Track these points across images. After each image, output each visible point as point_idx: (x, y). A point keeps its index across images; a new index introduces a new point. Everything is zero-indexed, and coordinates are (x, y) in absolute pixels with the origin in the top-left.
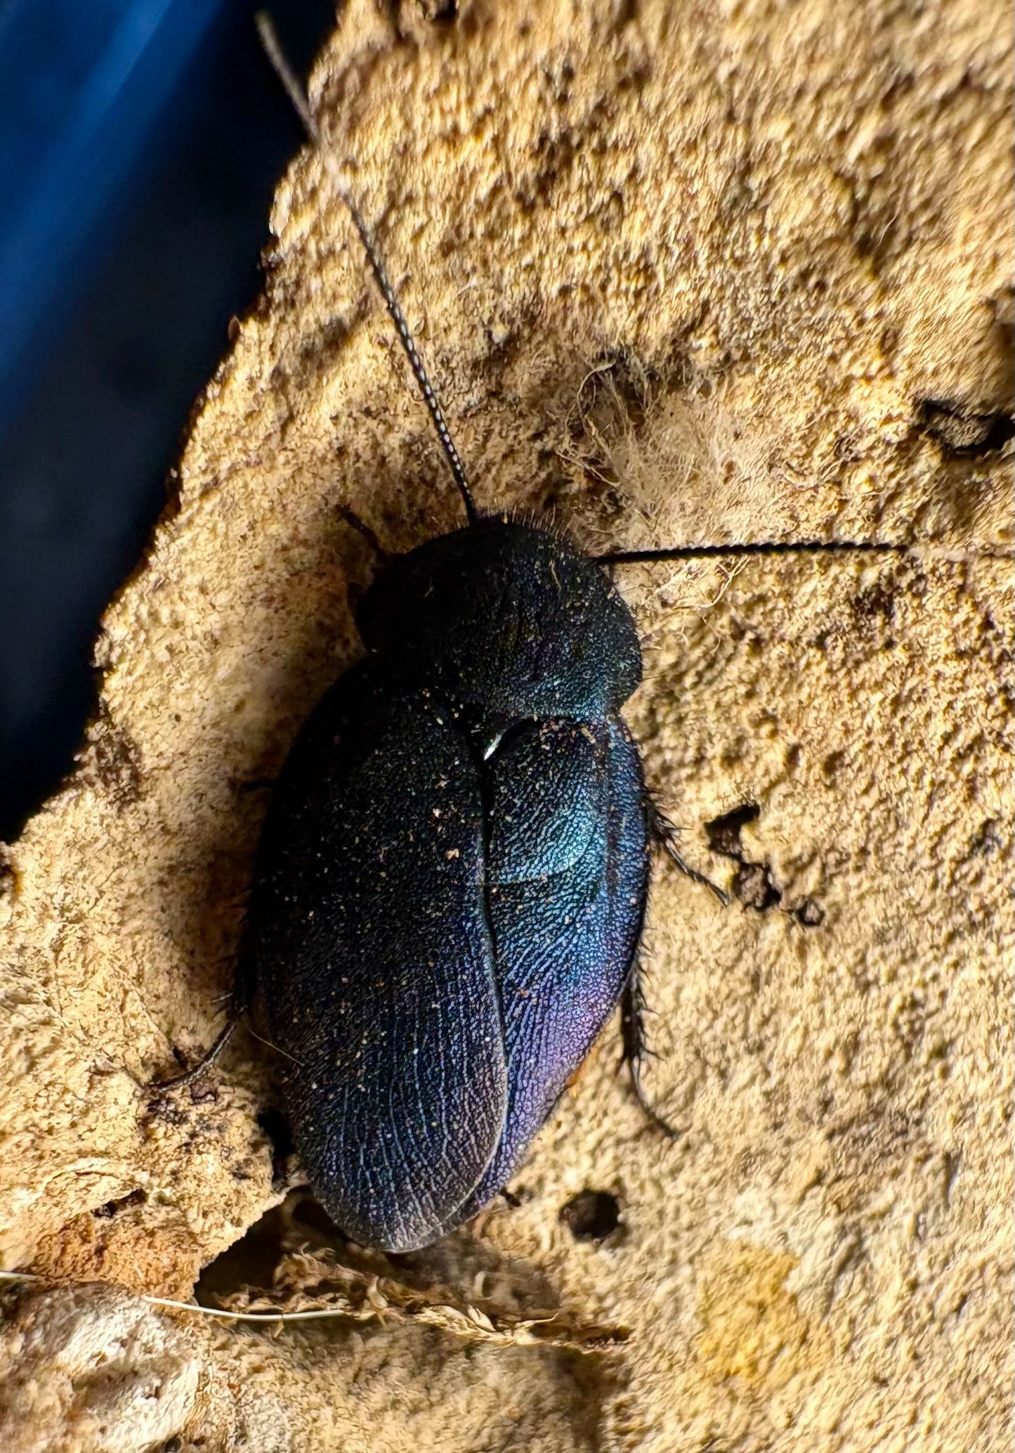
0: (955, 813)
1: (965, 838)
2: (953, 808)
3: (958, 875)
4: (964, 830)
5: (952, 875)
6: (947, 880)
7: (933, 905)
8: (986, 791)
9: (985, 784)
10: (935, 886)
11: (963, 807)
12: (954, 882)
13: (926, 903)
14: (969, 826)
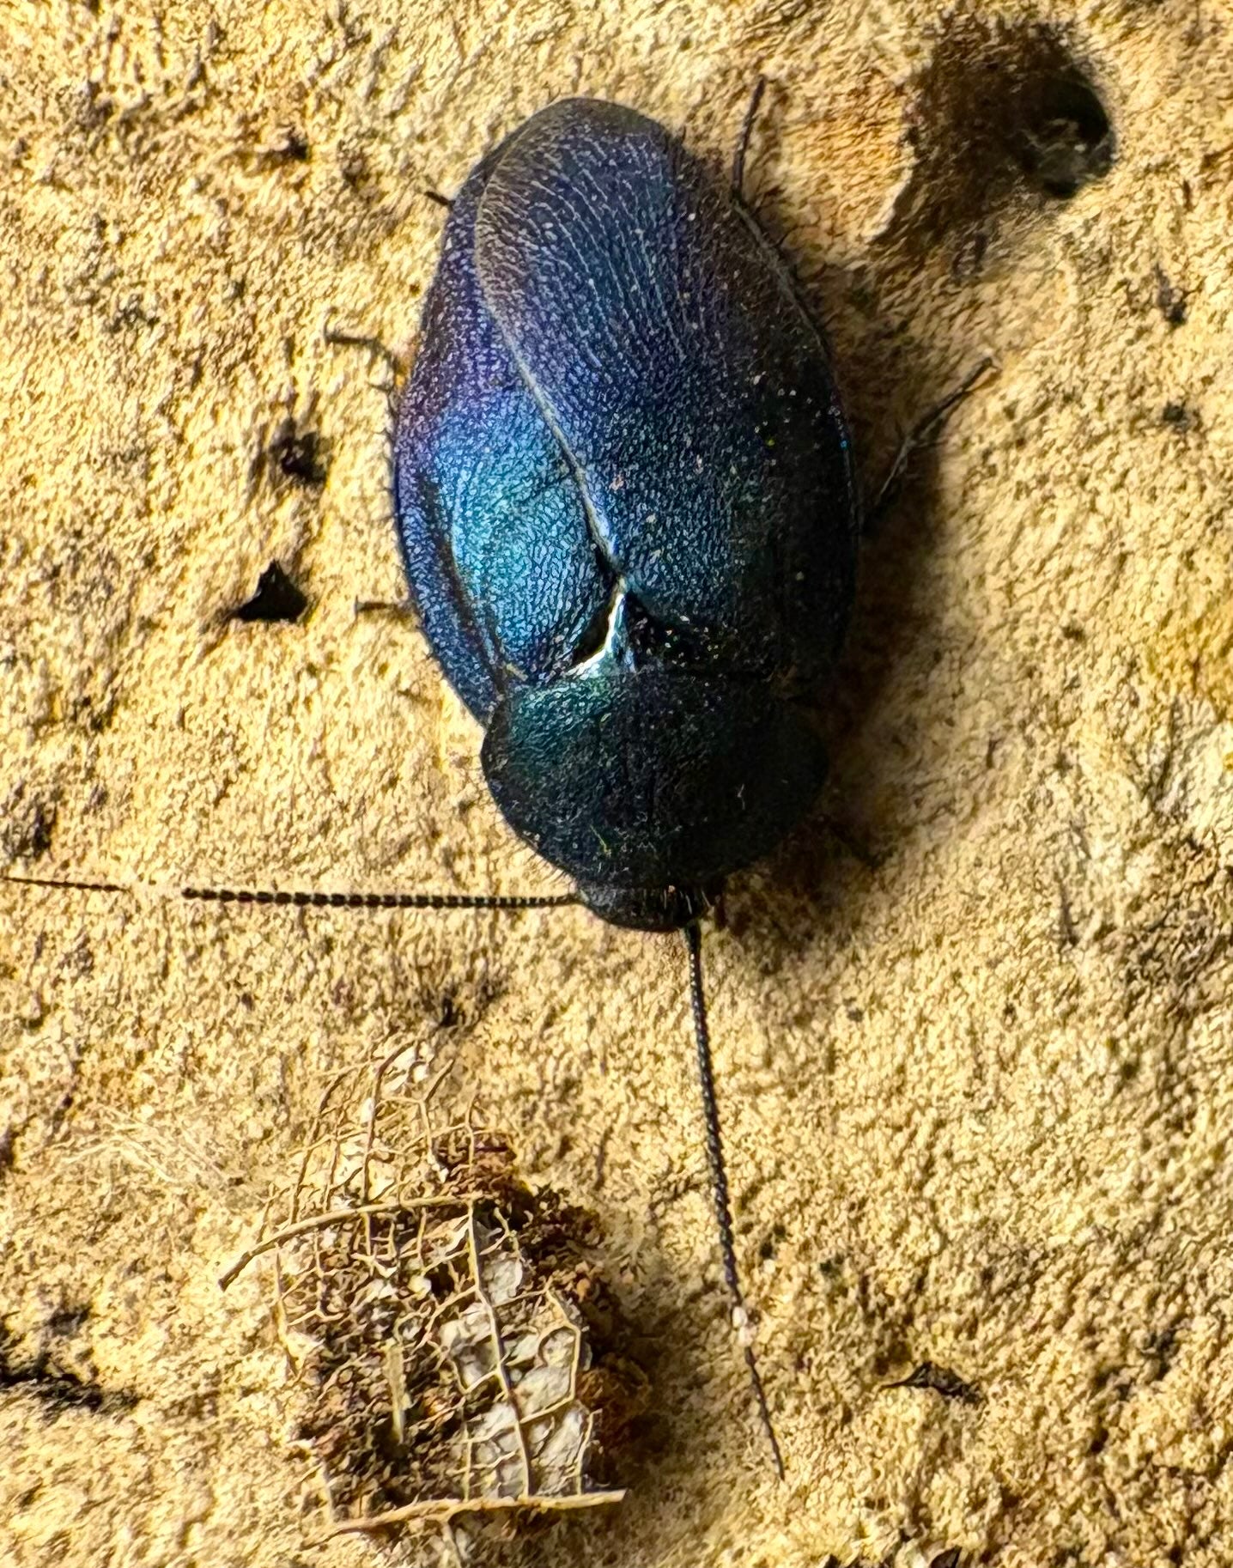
0: (1210, 1375)
1: (1185, 1347)
2: (1215, 1381)
3: (1179, 1299)
4: (1190, 1357)
5: (1186, 1297)
6: (1191, 1288)
7: (1196, 1254)
8: (1184, 1412)
9: (1190, 1422)
10: (1202, 1277)
11: (1203, 1384)
12: (1181, 1290)
13: (1206, 1257)
14: (1185, 1364)
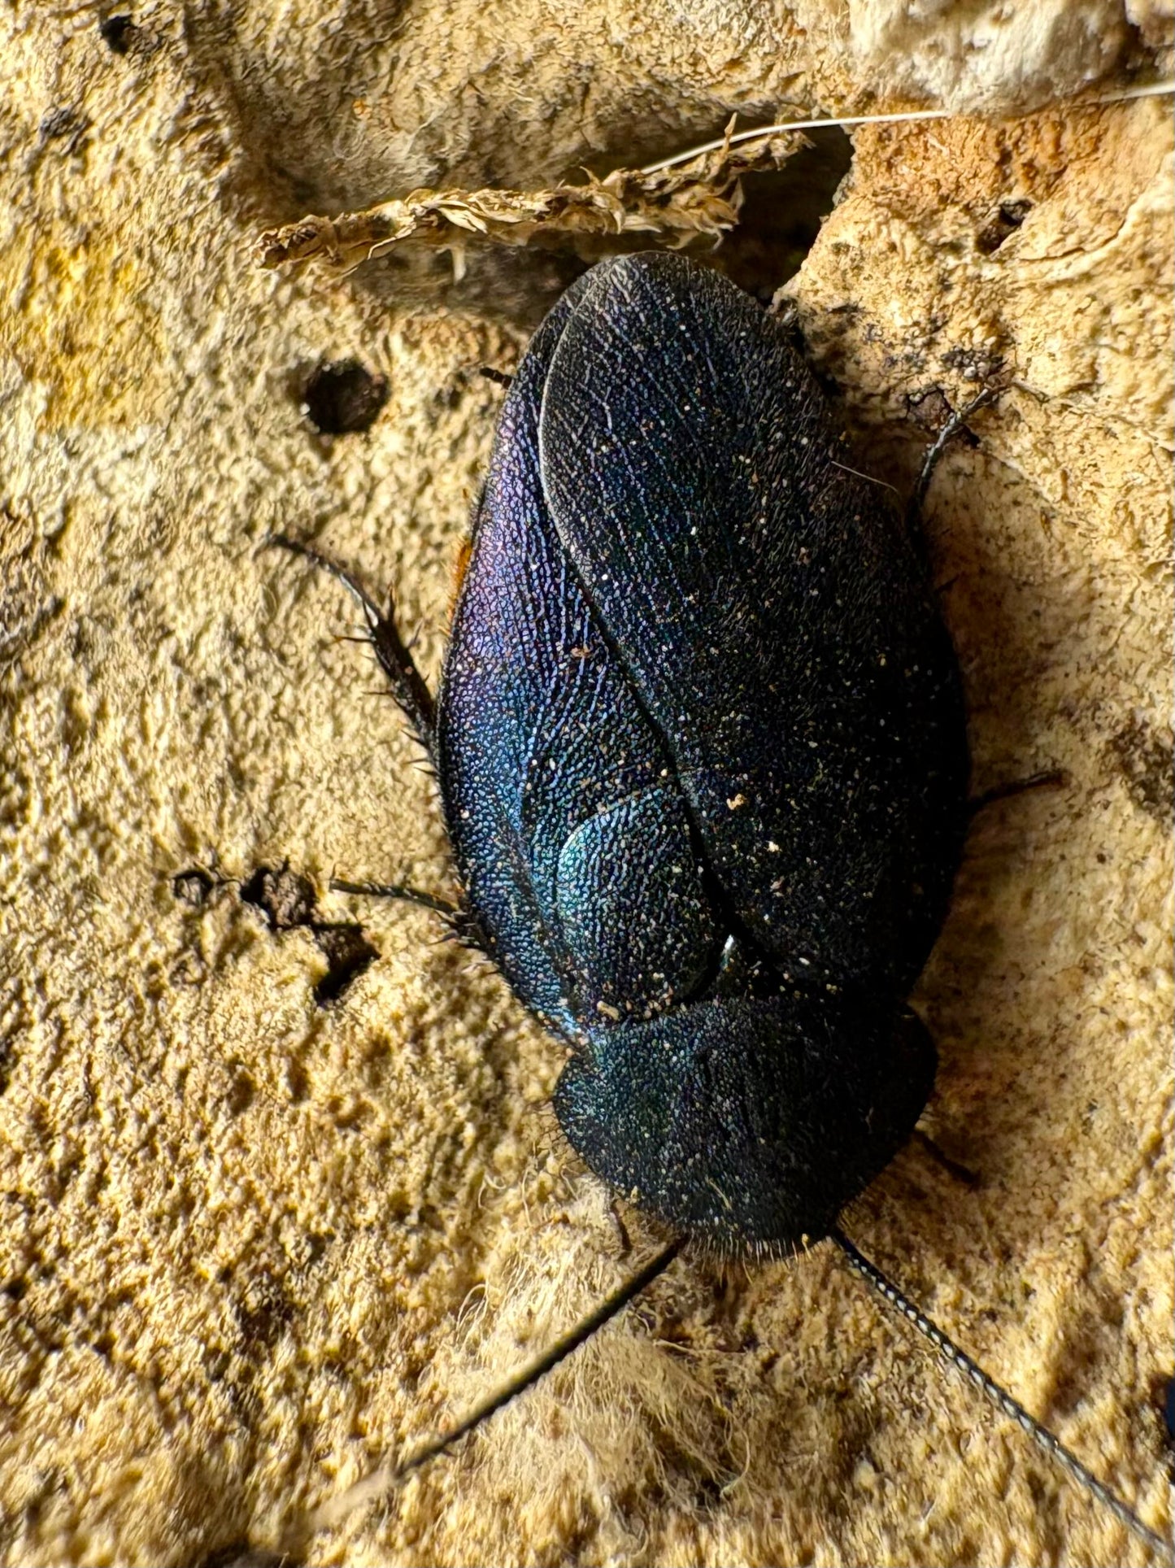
0: (51, 1089)
1: (24, 1059)
2: (56, 1093)
3: (15, 1007)
4: (29, 1069)
5: (23, 1005)
6: (28, 994)
7: (33, 957)
8: (21, 1131)
9: (27, 1141)
10: (41, 983)
11: (43, 1098)
12: (17, 996)
13: (44, 957)
14: (24, 1077)
